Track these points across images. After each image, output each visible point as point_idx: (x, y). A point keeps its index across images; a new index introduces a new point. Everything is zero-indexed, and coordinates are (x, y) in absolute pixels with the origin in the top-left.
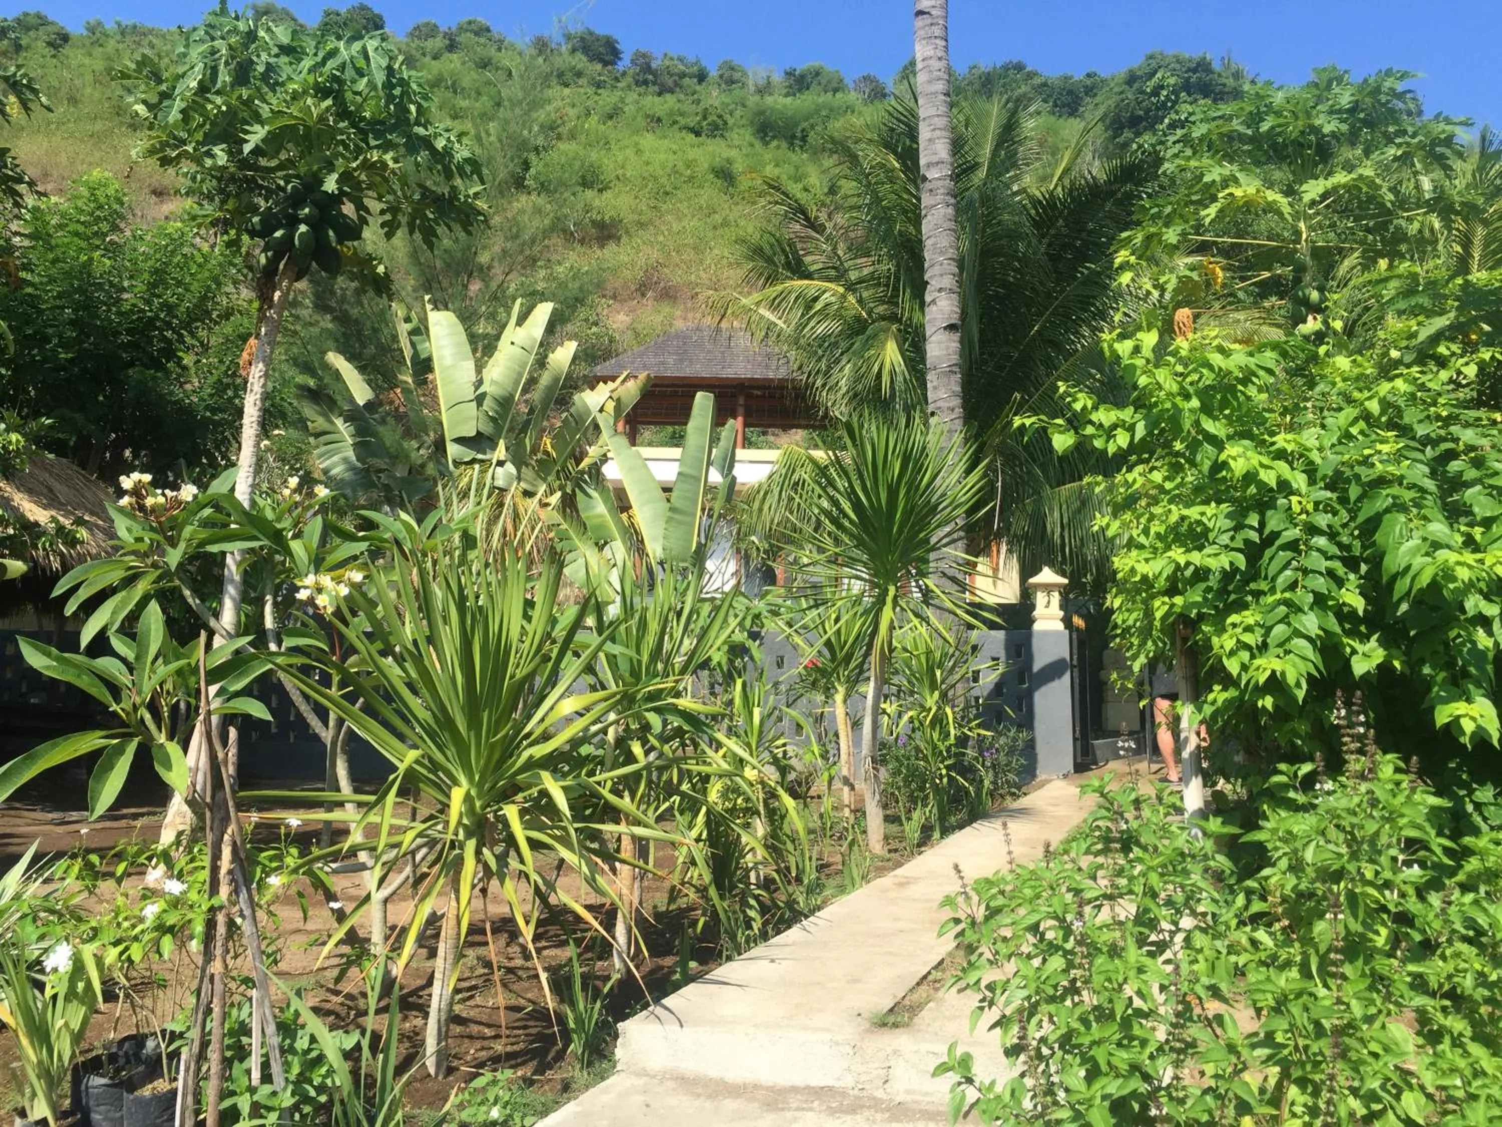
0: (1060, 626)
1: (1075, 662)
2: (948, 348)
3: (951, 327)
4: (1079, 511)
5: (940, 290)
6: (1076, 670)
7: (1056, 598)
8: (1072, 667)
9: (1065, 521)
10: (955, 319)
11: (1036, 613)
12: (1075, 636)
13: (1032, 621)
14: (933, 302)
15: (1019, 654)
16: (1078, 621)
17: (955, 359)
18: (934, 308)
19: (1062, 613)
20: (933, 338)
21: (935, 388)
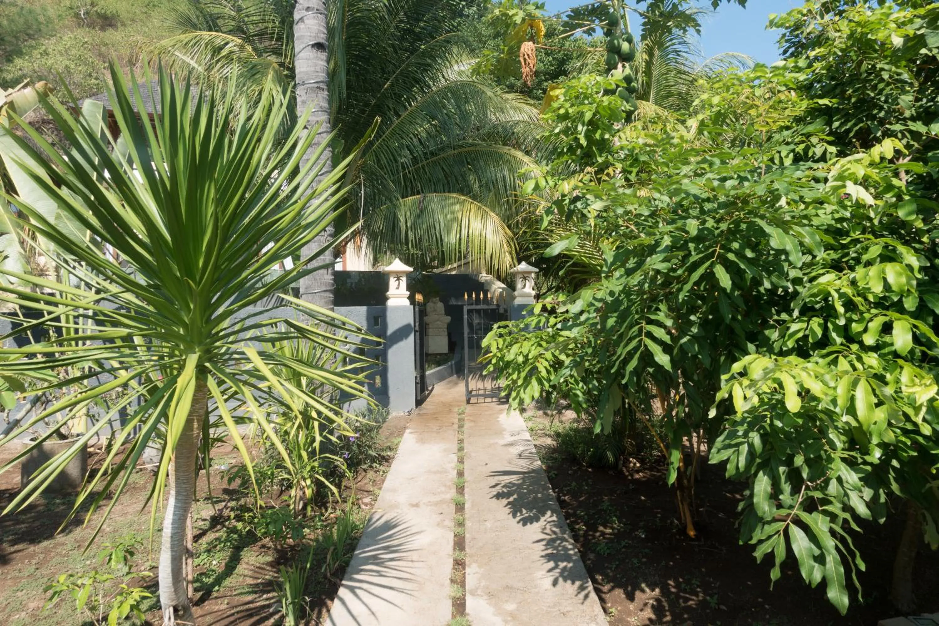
0: (407, 302)
1: (417, 328)
2: (316, 65)
3: (319, 46)
4: (418, 216)
5: (308, 9)
6: (418, 334)
7: (404, 282)
8: (415, 331)
9: (409, 224)
10: (322, 38)
11: (389, 293)
12: (417, 309)
13: (386, 299)
14: (301, 19)
15: (376, 323)
16: (419, 297)
17: (323, 76)
18: (301, 26)
19: (408, 293)
20: (301, 55)
21: (304, 102)
